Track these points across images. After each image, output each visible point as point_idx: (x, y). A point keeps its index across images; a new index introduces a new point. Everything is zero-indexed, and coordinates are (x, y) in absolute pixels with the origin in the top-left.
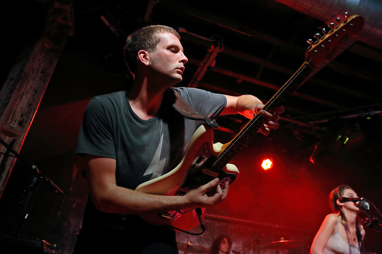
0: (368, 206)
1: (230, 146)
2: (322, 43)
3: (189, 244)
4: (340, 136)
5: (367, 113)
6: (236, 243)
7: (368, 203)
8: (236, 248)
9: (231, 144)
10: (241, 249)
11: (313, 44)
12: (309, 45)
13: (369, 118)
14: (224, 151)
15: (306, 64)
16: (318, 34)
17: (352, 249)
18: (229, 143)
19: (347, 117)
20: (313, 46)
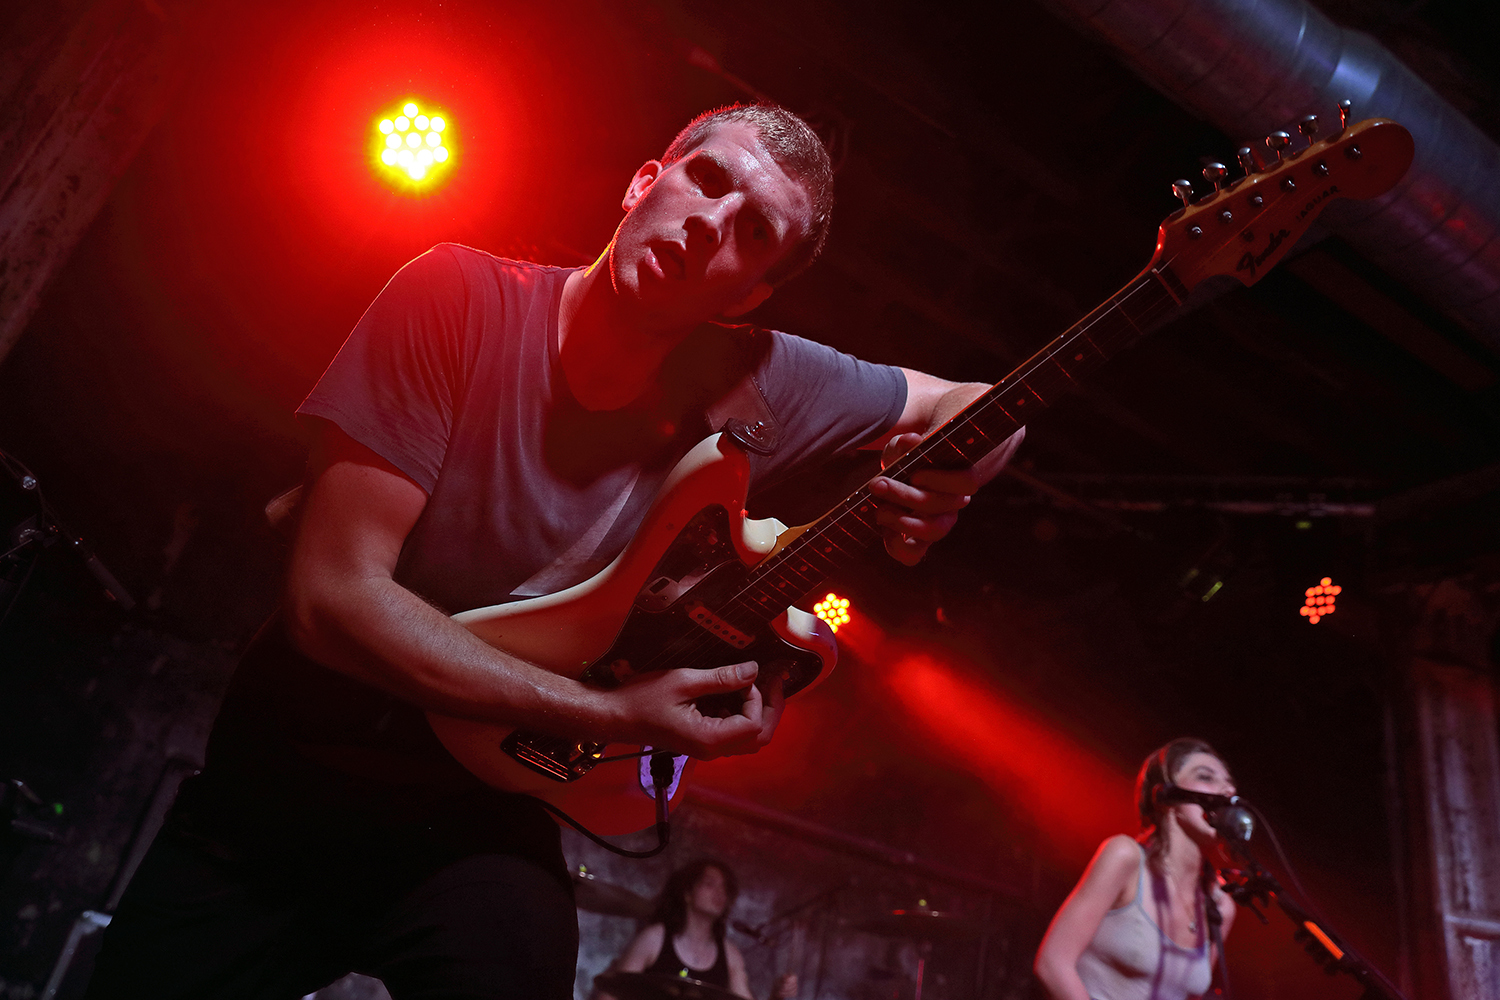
0: (1249, 828)
1: (806, 536)
2: (1225, 206)
3: (583, 874)
4: (1194, 573)
5: (1301, 507)
6: (752, 898)
7: (1249, 817)
8: (749, 912)
9: (812, 531)
10: (764, 920)
11: (1194, 200)
12: (1178, 204)
13: (1304, 525)
14: (783, 554)
15: (1150, 275)
16: (1220, 166)
17: (1169, 958)
18: (807, 528)
19: (1233, 507)
20: (1191, 211)
